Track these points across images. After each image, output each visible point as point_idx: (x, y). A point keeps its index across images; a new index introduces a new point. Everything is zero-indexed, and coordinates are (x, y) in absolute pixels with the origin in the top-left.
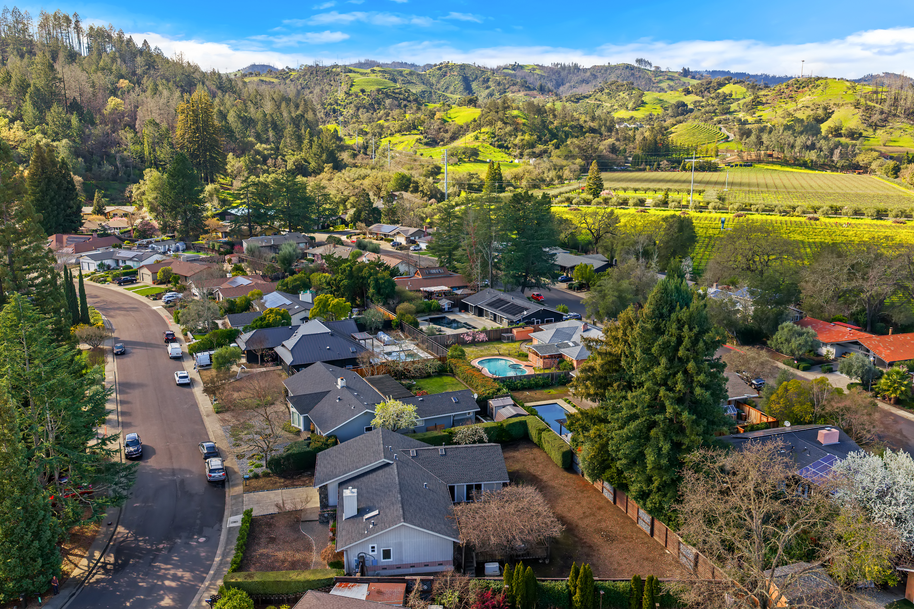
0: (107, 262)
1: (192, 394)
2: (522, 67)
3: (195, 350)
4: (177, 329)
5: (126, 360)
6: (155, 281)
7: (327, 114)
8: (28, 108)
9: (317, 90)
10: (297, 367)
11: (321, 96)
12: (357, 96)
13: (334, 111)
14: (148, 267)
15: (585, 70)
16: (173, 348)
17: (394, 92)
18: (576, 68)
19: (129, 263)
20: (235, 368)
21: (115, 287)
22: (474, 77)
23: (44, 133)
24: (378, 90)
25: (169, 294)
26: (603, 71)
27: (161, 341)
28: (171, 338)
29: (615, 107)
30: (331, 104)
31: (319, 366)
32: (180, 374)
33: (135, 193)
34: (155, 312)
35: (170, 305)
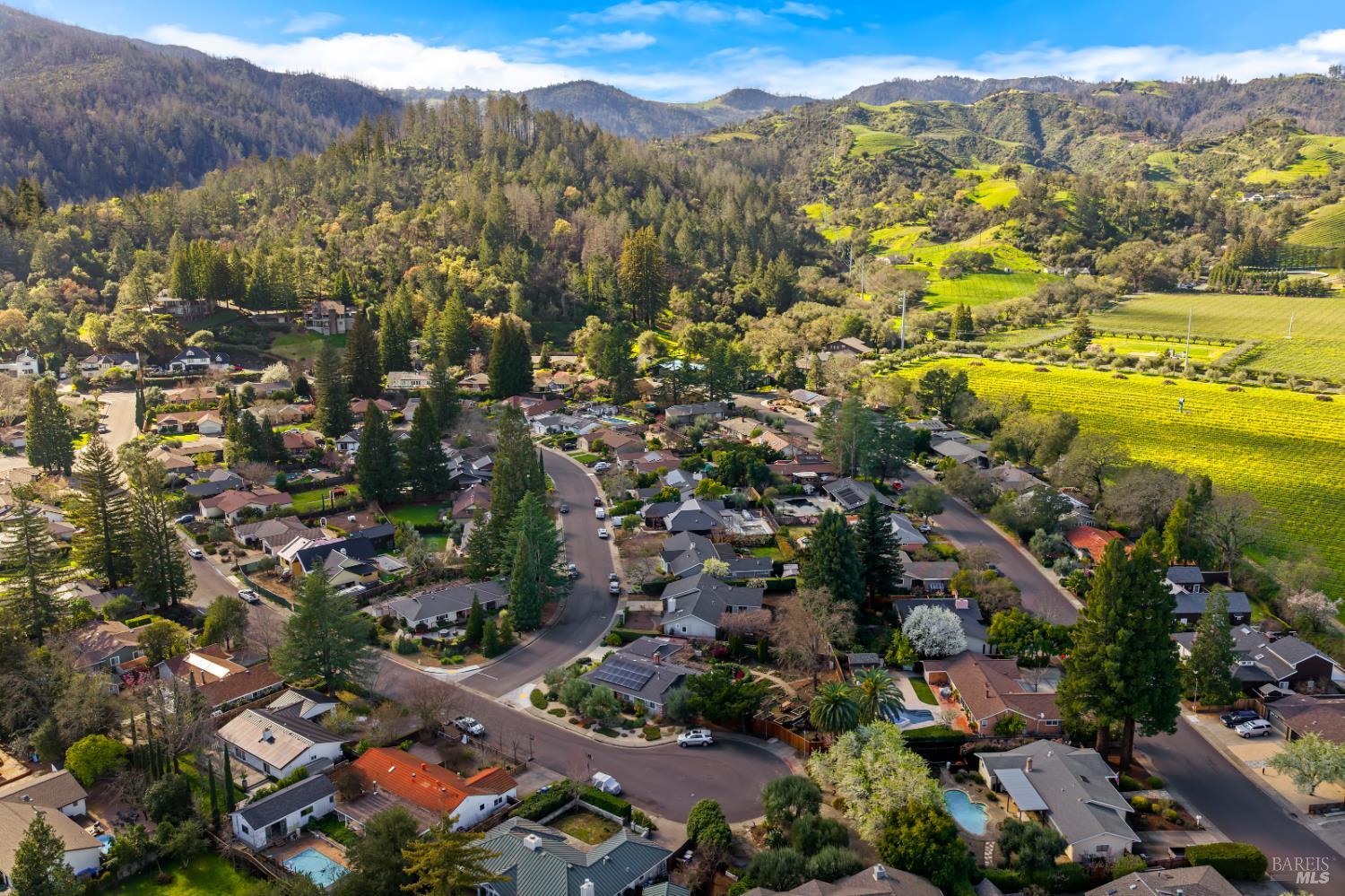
0: (554, 427)
1: (608, 546)
2: (1130, 86)
3: (614, 513)
4: (602, 495)
5: (570, 517)
6: (591, 449)
7: (814, 189)
8: (483, 245)
9: (806, 152)
10: (674, 532)
11: (810, 160)
12: (857, 162)
13: (825, 184)
14: (586, 436)
15: (1238, 88)
16: (599, 511)
17: (909, 155)
18: (1224, 84)
19: (571, 429)
20: (637, 530)
21: (559, 452)
22: (1046, 110)
23: (497, 274)
24: (887, 154)
25: (599, 464)
26: (1268, 89)
27: (591, 504)
28: (599, 504)
29: (1255, 162)
30: (821, 175)
31: (685, 534)
32: (601, 530)
33: (577, 340)
34: (588, 478)
35: (600, 474)
